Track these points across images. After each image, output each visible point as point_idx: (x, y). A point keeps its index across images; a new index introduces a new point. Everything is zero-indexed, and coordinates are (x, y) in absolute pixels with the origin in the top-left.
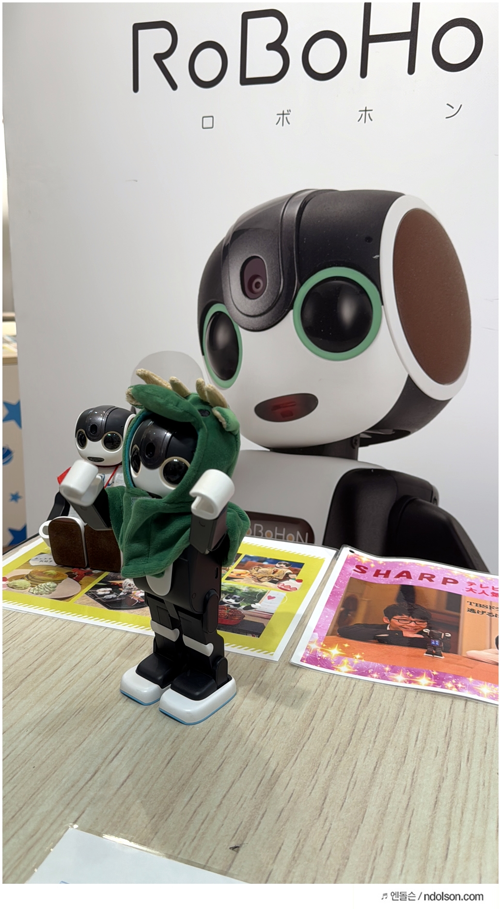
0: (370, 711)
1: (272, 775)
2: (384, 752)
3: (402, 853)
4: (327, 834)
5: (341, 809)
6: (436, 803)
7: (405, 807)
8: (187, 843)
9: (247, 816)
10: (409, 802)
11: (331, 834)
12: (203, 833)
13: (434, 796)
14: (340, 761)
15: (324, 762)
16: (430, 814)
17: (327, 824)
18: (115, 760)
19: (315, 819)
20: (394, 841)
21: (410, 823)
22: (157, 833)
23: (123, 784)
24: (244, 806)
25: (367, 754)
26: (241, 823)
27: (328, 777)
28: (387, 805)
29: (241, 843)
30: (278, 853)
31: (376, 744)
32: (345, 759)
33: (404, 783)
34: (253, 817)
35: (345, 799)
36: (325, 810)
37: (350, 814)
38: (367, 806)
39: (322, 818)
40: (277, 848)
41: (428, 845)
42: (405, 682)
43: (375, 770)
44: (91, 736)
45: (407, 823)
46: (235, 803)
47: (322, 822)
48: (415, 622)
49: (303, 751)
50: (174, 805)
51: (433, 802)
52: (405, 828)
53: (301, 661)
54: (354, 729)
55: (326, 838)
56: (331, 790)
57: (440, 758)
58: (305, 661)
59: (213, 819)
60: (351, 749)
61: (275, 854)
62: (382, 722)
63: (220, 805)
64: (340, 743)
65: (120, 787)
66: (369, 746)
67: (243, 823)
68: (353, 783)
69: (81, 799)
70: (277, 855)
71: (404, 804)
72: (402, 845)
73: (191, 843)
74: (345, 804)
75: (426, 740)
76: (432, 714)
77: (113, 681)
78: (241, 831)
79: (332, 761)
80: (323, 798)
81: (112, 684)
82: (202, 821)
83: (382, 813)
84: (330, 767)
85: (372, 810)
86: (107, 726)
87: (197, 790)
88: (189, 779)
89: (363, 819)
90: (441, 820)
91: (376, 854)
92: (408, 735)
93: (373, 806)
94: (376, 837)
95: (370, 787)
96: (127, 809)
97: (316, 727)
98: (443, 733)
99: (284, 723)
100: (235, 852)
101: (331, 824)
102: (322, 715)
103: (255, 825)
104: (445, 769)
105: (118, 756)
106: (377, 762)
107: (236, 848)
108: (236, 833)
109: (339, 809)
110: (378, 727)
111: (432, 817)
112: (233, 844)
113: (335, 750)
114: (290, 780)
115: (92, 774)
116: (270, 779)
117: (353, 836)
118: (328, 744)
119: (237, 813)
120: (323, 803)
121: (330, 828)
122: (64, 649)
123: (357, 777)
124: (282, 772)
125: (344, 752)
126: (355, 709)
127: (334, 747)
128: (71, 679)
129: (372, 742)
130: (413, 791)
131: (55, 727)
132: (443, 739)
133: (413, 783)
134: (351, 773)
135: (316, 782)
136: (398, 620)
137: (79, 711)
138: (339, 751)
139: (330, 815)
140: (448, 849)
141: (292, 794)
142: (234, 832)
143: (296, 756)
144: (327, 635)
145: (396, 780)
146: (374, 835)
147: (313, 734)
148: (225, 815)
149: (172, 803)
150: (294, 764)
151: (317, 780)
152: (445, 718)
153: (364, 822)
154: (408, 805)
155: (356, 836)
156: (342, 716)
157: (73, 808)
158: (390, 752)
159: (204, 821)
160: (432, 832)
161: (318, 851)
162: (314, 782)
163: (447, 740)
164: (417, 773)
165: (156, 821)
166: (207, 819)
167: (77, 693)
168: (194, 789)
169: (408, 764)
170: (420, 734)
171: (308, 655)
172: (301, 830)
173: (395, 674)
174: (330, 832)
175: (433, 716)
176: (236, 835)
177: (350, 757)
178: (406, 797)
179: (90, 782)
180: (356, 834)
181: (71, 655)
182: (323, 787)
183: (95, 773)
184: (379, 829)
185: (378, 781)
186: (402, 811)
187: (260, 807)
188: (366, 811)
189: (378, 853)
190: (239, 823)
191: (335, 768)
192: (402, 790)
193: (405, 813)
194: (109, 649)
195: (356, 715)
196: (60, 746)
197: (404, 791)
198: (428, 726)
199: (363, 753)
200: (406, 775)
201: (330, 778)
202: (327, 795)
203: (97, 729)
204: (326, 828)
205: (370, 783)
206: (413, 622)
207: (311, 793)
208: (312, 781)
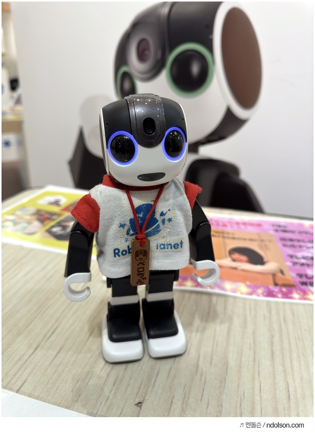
11: (207, 386)
17: (203, 378)
19: (194, 374)
26: (142, 382)
35: (213, 356)
37: (217, 368)
39: (199, 374)
47: (199, 377)
55: (204, 389)
67: (144, 381)
68: (216, 344)
78: (142, 389)
101: (206, 378)
103: (152, 383)
108: (139, 391)
109: (209, 365)
117: (222, 386)
121: (205, 381)
123: (217, 340)
139: (204, 370)
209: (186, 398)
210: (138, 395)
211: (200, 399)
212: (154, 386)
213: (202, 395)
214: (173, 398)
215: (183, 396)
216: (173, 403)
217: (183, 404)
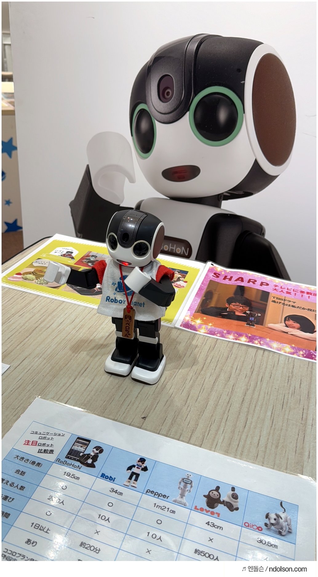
0: (214, 354)
1: (163, 384)
2: (220, 375)
3: (224, 424)
4: (189, 413)
5: (196, 402)
6: (243, 401)
7: (227, 402)
8: (121, 415)
9: (150, 403)
10: (229, 400)
11: (190, 413)
12: (129, 411)
13: (242, 398)
14: (197, 378)
15: (189, 378)
16: (239, 406)
17: (189, 408)
18: (84, 373)
19: (183, 406)
20: (221, 418)
21: (229, 410)
22: (106, 409)
23: (89, 386)
24: (149, 398)
25: (211, 375)
26: (147, 406)
27: (191, 385)
28: (219, 400)
29: (147, 416)
30: (164, 421)
31: (216, 370)
32: (199, 377)
33: (228, 391)
34: (153, 404)
35: (198, 397)
36: (188, 402)
37: (200, 404)
38: (209, 401)
39: (187, 405)
40: (164, 419)
41: (237, 421)
42: (234, 339)
43: (214, 383)
44: (72, 361)
45: (228, 410)
46: (144, 397)
47: (186, 407)
48: (242, 307)
49: (179, 372)
50: (114, 396)
51: (241, 401)
52: (227, 412)
53: (180, 326)
54: (205, 363)
55: (188, 415)
56: (191, 392)
57: (247, 379)
58: (182, 326)
59: (133, 404)
60: (203, 372)
61: (163, 421)
62: (220, 360)
63: (137, 397)
64: (198, 369)
65: (87, 387)
66: (212, 371)
67: (148, 406)
68: (203, 389)
69: (68, 392)
70: (164, 422)
71: (227, 401)
72: (224, 420)
73: (122, 415)
74: (198, 399)
75: (241, 370)
76: (246, 356)
77: (81, 332)
78: (147, 410)
79: (193, 378)
80: (188, 396)
81: (81, 334)
82: (128, 405)
83: (216, 405)
84: (192, 381)
85: (211, 403)
86: (79, 356)
87: (125, 389)
88: (121, 384)
89: (207, 407)
90: (245, 409)
91: (212, 424)
92: (232, 367)
93: (212, 401)
94: (212, 416)
95: (211, 392)
96: (91, 397)
97: (186, 360)
98: (250, 367)
99: (170, 358)
100: (144, 420)
101: (191, 409)
102: (189, 355)
103: (154, 408)
104: (249, 385)
105: (86, 371)
106: (215, 380)
107: (144, 418)
108: (144, 411)
109: (195, 401)
110: (217, 362)
111: (240, 408)
112: (143, 416)
113: (195, 373)
114: (172, 386)
115: (73, 380)
116: (162, 386)
117: (201, 415)
118: (191, 369)
119: (145, 401)
120: (187, 399)
121: (190, 410)
122: (54, 313)
123: (205, 387)
124: (168, 382)
125: (199, 374)
126: (206, 352)
127: (194, 371)
128: (59, 330)
129: (214, 369)
130: (232, 394)
131: (53, 355)
132: (250, 370)
133: (233, 391)
134: (202, 384)
135: (184, 388)
136: (234, 305)
137: (64, 347)
138: (197, 373)
139: (191, 404)
140: (246, 423)
141: (172, 393)
142: (144, 410)
143: (175, 374)
144: (195, 312)
145: (224, 389)
146: (211, 415)
147: (184, 364)
148: (139, 402)
149: (113, 395)
150: (174, 378)
151: (185, 387)
152: (252, 359)
153: (207, 408)
154: (229, 401)
155: (202, 415)
156: (199, 355)
157: (65, 396)
158: (222, 375)
159: (129, 404)
160: (239, 415)
161: (184, 421)
162: (183, 388)
163: (252, 371)
164: (235, 386)
165: (106, 404)
166: (131, 403)
167: (63, 338)
168: (124, 389)
169: (231, 381)
170: (238, 367)
171: (184, 323)
172: (176, 411)
173: (228, 335)
174: (190, 412)
175: (246, 357)
176: (144, 412)
177: (202, 376)
178: (228, 398)
179: (72, 384)
180: (202, 414)
181: (58, 317)
182: (188, 391)
183: (75, 380)
184: (214, 411)
185: (215, 389)
186: (225, 404)
187: (156, 399)
188: (208, 403)
189: (213, 423)
190: (146, 406)
191: (194, 382)
192: (227, 394)
193: (227, 405)
194: (79, 315)
195: (207, 355)
196: (56, 365)
197: (228, 394)
198: (243, 362)
199: (209, 375)
200: (229, 387)
201: (192, 386)
202: (190, 394)
203: (74, 357)
204: (188, 410)
205: (211, 389)
206: (241, 307)
207: (182, 393)
208: (182, 387)
209: (175, 418)
210: (144, 413)
211: (184, 420)
212: (155, 409)
213: (186, 418)
214: (167, 417)
215: (173, 417)
216: (166, 420)
217: (172, 421)
